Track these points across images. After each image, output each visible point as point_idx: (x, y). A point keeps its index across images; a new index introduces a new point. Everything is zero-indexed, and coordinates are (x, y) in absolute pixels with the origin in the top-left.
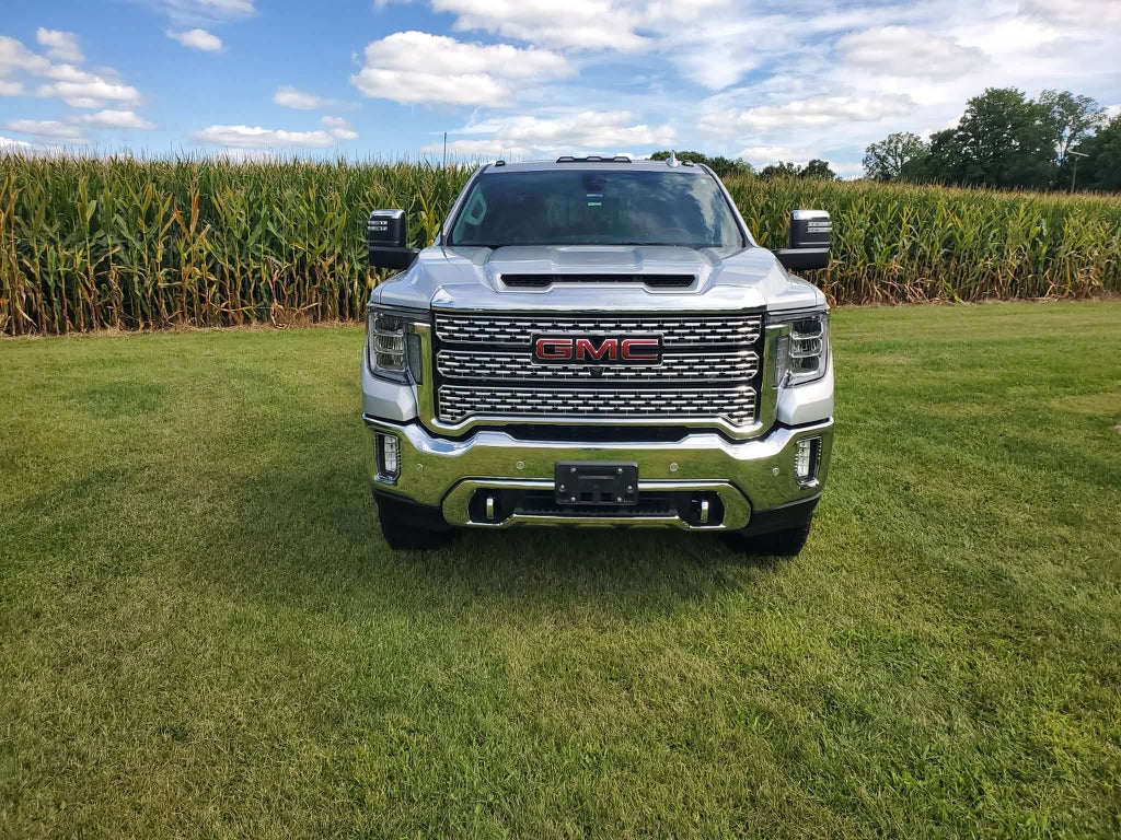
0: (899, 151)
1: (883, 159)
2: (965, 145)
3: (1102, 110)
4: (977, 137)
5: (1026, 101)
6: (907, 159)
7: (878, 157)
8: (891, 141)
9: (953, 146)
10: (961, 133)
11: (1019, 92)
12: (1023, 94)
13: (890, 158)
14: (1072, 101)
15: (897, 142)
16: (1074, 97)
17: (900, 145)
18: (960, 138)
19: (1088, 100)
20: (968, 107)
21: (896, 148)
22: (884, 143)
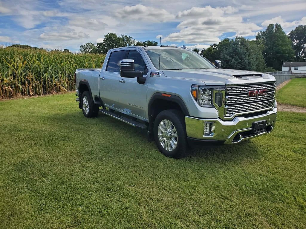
0: (89, 47)
1: (85, 50)
2: (105, 47)
3: (134, 40)
4: (108, 45)
5: (118, 37)
6: (91, 49)
7: (84, 49)
8: (86, 45)
9: (103, 47)
10: (104, 44)
11: (116, 34)
12: (117, 35)
13: (87, 49)
14: (128, 37)
15: (88, 45)
16: (128, 36)
17: (89, 46)
18: (104, 45)
19: (131, 38)
20: (105, 37)
21: (88, 47)
22: (85, 45)
